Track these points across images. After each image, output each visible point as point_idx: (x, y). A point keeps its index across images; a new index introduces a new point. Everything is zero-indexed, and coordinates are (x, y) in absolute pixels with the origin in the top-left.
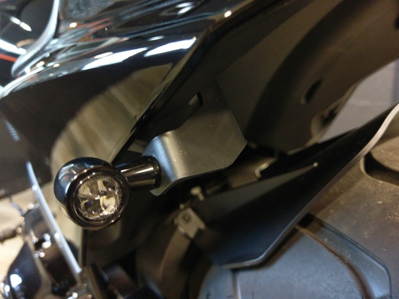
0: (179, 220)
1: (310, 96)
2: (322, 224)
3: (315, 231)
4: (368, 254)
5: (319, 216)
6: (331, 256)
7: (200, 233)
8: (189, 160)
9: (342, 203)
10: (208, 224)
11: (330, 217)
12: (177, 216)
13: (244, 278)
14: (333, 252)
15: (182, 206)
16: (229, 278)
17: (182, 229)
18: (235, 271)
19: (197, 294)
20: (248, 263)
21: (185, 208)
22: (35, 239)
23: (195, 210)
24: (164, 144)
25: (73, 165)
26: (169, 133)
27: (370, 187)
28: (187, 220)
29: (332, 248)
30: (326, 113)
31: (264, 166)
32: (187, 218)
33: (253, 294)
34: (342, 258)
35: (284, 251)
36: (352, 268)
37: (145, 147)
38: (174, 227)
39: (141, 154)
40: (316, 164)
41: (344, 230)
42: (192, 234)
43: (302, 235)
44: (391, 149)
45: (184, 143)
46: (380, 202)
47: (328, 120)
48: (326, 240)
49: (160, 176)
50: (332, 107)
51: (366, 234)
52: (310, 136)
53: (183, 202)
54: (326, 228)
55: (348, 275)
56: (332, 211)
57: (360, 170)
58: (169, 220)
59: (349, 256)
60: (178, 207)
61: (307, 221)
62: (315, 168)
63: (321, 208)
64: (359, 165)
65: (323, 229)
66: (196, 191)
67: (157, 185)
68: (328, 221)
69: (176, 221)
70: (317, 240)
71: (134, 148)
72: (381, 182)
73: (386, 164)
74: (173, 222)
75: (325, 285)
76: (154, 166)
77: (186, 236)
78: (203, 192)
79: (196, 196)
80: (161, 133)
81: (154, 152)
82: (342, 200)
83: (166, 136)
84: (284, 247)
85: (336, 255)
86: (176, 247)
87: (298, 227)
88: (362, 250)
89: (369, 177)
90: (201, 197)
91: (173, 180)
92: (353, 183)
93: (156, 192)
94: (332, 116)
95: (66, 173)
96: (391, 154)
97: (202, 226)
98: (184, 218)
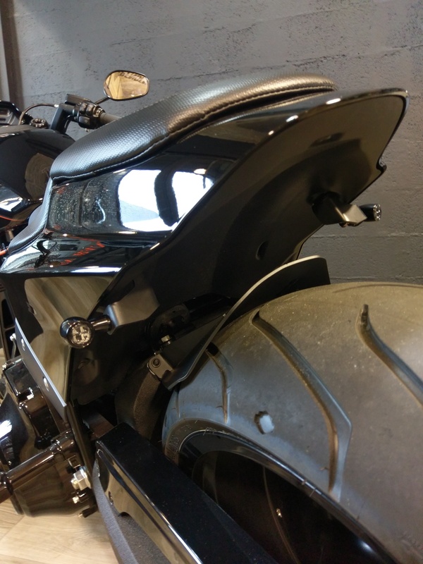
0: (150, 364)
1: (262, 253)
3: (217, 357)
5: (220, 348)
7: (167, 374)
9: (231, 338)
12: (149, 361)
14: (218, 366)
17: (152, 372)
18: (178, 391)
20: (179, 381)
21: (157, 354)
22: (18, 393)
23: (164, 355)
24: (113, 309)
25: (68, 321)
26: (115, 303)
27: (246, 328)
28: (157, 364)
32: (157, 362)
36: (223, 373)
37: (104, 310)
38: (147, 370)
39: (102, 313)
41: (226, 355)
42: (161, 376)
46: (245, 336)
48: (220, 361)
49: (111, 325)
51: (232, 355)
57: (249, 319)
58: (143, 365)
59: (225, 368)
60: (153, 354)
65: (221, 355)
66: (166, 339)
67: (110, 330)
69: (147, 366)
70: (215, 361)
73: (261, 314)
76: (108, 320)
77: (156, 377)
78: (171, 338)
79: (166, 343)
80: (111, 303)
81: (109, 313)
83: (114, 305)
88: (229, 364)
89: (251, 323)
91: (117, 326)
93: (110, 333)
95: (65, 324)
97: (170, 368)
98: (154, 362)
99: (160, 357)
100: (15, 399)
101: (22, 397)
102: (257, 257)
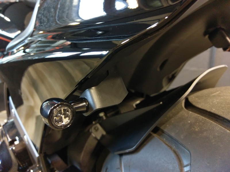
0: (92, 130)
1: (162, 67)
2: (163, 132)
3: (160, 135)
4: (182, 146)
5: (162, 128)
6: (166, 147)
7: (103, 137)
8: (102, 100)
9: (173, 122)
10: (107, 132)
11: (167, 129)
12: (91, 128)
13: (125, 158)
14: (167, 145)
15: (94, 122)
16: (117, 159)
17: (93, 135)
18: (121, 155)
19: (100, 169)
20: (127, 151)
21: (96, 124)
22: (10, 140)
23: (101, 125)
24: (90, 93)
25: (48, 102)
26: (93, 88)
27: (186, 115)
28: (97, 130)
29: (167, 143)
30: (170, 76)
31: (138, 102)
32: (96, 129)
33: (129, 166)
34: (171, 148)
35: (145, 145)
36: (175, 152)
37: (81, 93)
38: (89, 134)
39: (79, 97)
40: (161, 103)
41: (173, 134)
42: (99, 138)
43: (154, 137)
44: (197, 97)
45: (100, 93)
46: (189, 122)
47: (171, 79)
48: (165, 139)
50: (173, 73)
51: (182, 137)
52: (162, 87)
53: (95, 120)
54: (165, 133)
55: (173, 155)
56: (168, 125)
57: (182, 106)
58: (87, 130)
59: (174, 147)
60: (92, 123)
61: (156, 130)
62: (161, 105)
63: (163, 124)
64: (182, 104)
65: (164, 134)
66: (102, 114)
67: (86, 111)
68: (166, 130)
69: (90, 131)
70: (160, 139)
71: (76, 94)
72: (190, 112)
73: (194, 104)
74: (89, 131)
75: (163, 160)
76: (86, 102)
77: (96, 138)
78: (106, 115)
79: (102, 117)
80: (89, 87)
81: (86, 96)
82: (173, 120)
83: (92, 89)
84: (145, 143)
85: (168, 146)
86: (90, 144)
87: (152, 133)
88: (180, 144)
89: (186, 110)
90: (104, 118)
91: (95, 109)
92: (178, 113)
94: (173, 77)
95: (46, 105)
96: (197, 99)
97: (104, 133)
98: (95, 129)
99: (98, 125)
100: (7, 143)
101: (12, 143)
102: (158, 69)
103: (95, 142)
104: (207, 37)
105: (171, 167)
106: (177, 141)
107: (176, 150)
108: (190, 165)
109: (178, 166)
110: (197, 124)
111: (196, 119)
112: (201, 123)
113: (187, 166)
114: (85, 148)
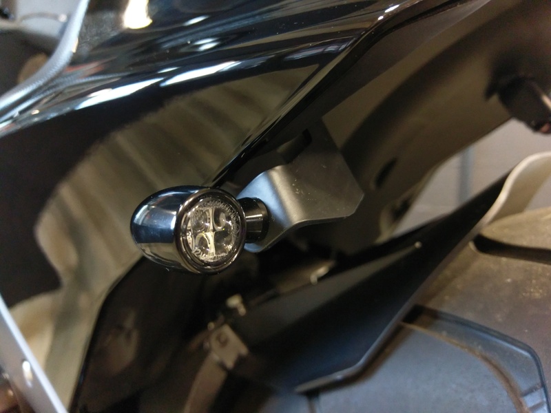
0: (213, 343)
2: (435, 315)
3: (426, 325)
5: (431, 305)
7: (240, 361)
9: (459, 287)
10: (253, 347)
11: (448, 305)
12: (207, 338)
15: (212, 325)
17: (215, 356)
18: (312, 395)
21: (218, 327)
23: (235, 328)
24: (273, 183)
26: (278, 168)
27: (492, 266)
28: (224, 342)
29: (455, 341)
31: (322, 271)
32: (223, 339)
34: (471, 350)
36: (486, 359)
38: (203, 353)
40: (418, 245)
41: (469, 316)
42: (230, 364)
43: (411, 331)
46: (509, 280)
47: (400, 212)
48: (444, 333)
49: (267, 222)
50: (405, 195)
51: (499, 317)
52: (378, 233)
53: (214, 319)
54: (443, 318)
56: (447, 297)
58: (195, 343)
59: (480, 347)
60: (205, 327)
61: (417, 315)
64: (469, 248)
65: (438, 321)
66: (235, 301)
68: (445, 309)
69: (207, 345)
74: (201, 346)
77: (222, 366)
78: (245, 302)
79: (235, 310)
82: (459, 284)
83: (274, 171)
84: (387, 350)
87: (403, 324)
90: (242, 310)
91: (287, 226)
92: (468, 265)
94: (405, 208)
97: (244, 350)
98: (218, 338)
99: (227, 331)
103: (220, 377)
104: (495, 99)
105: (482, 400)
106: (487, 330)
107: (488, 355)
108: (543, 385)
109: (505, 393)
110: (534, 281)
111: (526, 271)
112: (543, 280)
113: (530, 391)
114: (193, 393)
